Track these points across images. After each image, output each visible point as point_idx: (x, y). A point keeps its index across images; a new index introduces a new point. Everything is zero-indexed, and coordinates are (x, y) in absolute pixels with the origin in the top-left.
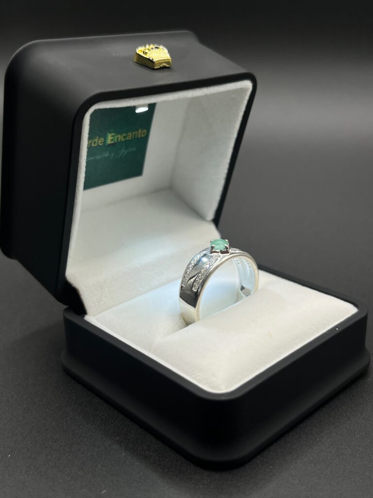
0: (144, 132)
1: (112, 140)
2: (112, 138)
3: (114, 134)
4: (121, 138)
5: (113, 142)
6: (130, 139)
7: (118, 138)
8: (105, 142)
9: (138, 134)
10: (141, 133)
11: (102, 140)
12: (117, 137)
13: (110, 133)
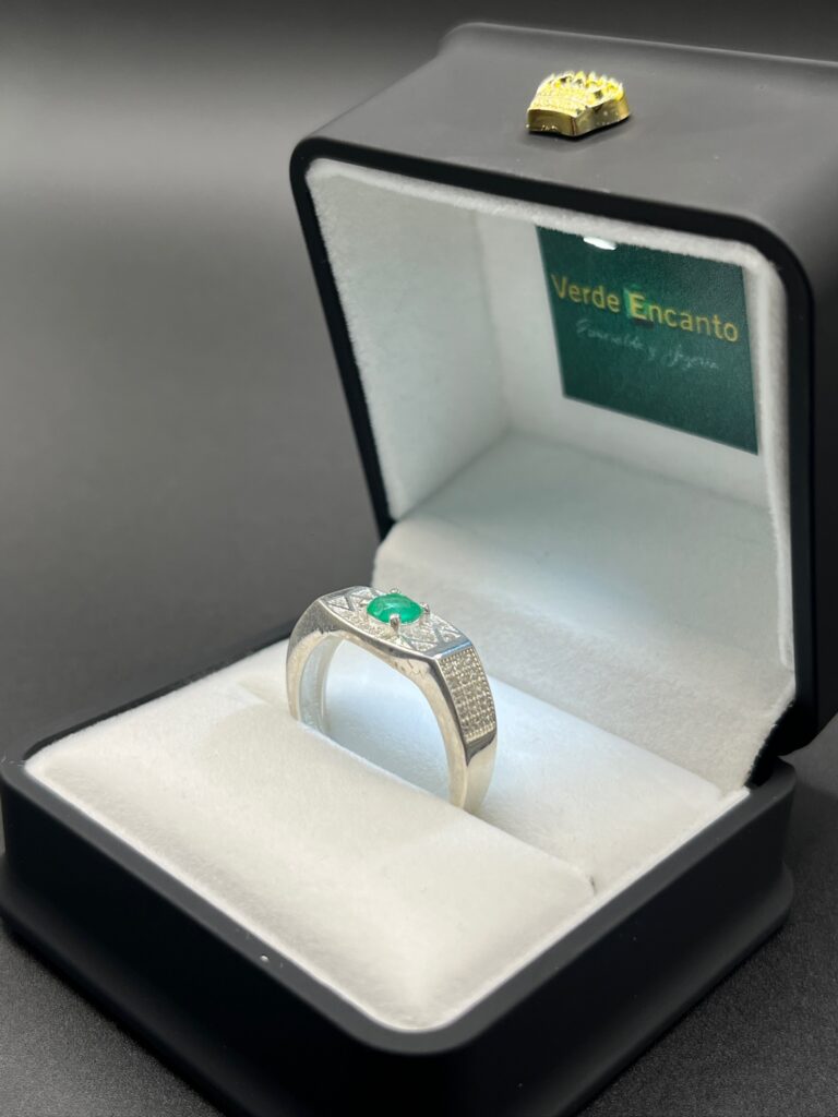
0: (730, 331)
1: (640, 311)
2: (640, 306)
3: (641, 297)
4: (664, 315)
5: (643, 317)
6: (690, 328)
7: (655, 311)
8: (623, 306)
9: (712, 326)
10: (721, 326)
11: (613, 300)
12: (651, 307)
13: (632, 290)
